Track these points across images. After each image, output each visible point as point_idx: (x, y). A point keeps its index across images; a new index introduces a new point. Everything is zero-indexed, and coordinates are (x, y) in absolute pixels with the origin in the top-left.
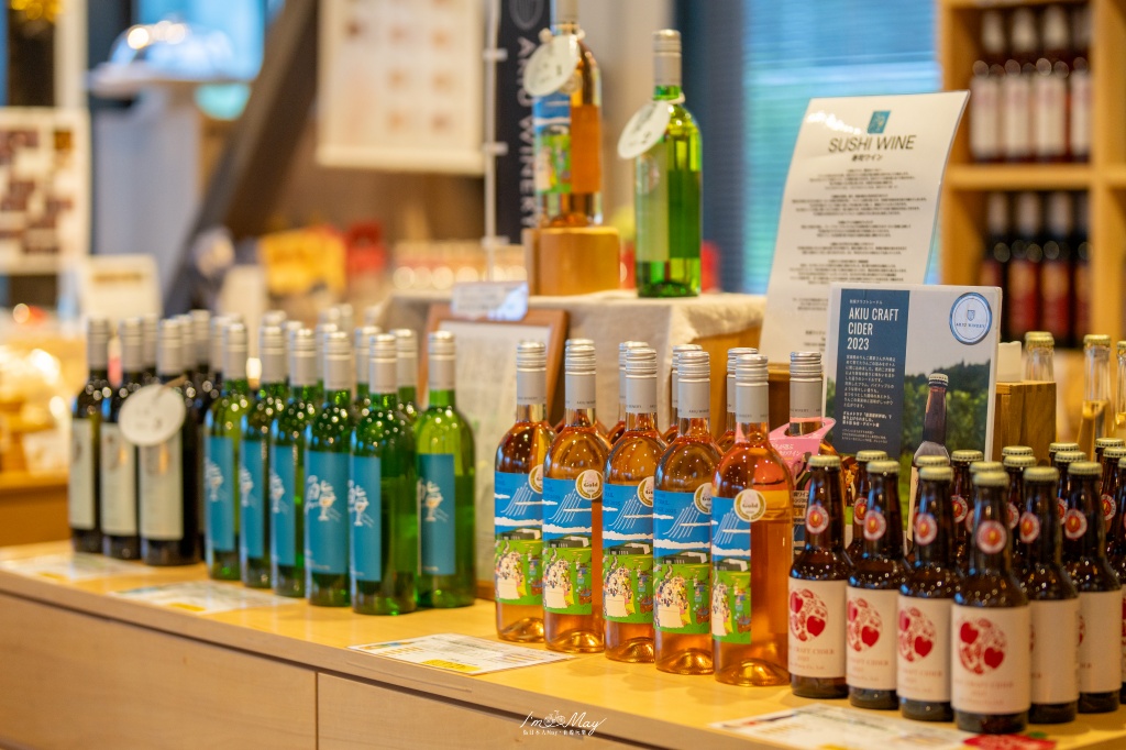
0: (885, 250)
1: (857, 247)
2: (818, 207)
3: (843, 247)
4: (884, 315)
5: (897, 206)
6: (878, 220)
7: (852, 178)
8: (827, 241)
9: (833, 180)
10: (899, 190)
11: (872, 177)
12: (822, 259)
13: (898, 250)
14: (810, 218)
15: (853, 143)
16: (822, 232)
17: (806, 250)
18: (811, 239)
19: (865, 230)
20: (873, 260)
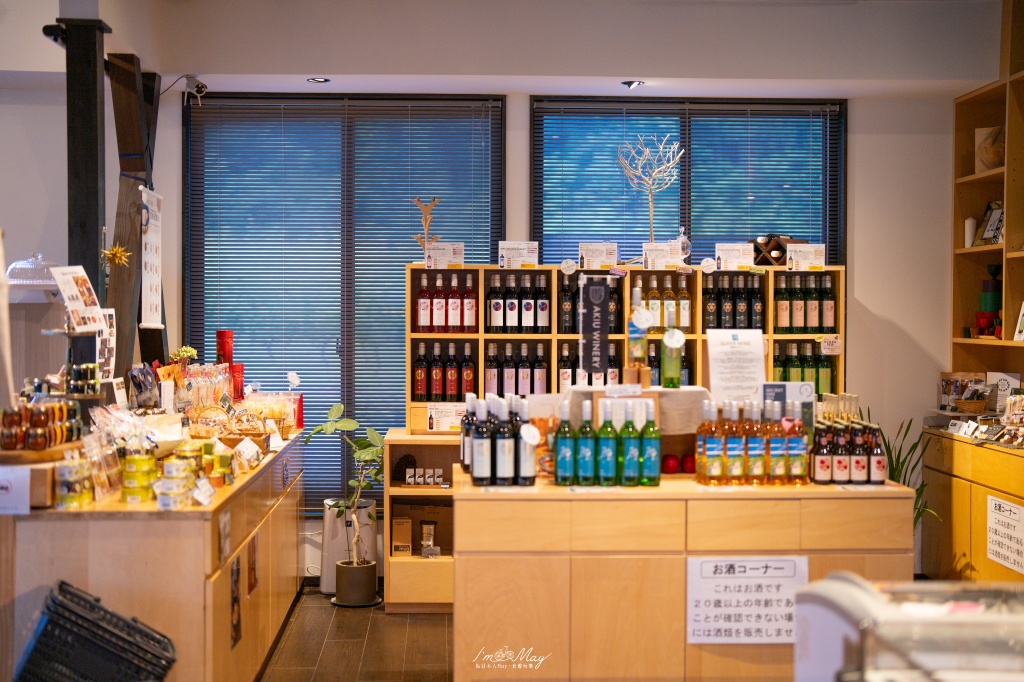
0: (750, 373)
1: (740, 372)
2: (723, 361)
3: (734, 372)
4: (779, 390)
5: (751, 361)
6: (745, 365)
7: (733, 353)
8: (729, 370)
9: (726, 354)
10: (750, 356)
11: (740, 353)
12: (729, 376)
13: (754, 373)
14: (721, 364)
15: (728, 343)
16: (726, 368)
17: (721, 373)
18: (723, 370)
19: (741, 367)
20: (746, 375)
